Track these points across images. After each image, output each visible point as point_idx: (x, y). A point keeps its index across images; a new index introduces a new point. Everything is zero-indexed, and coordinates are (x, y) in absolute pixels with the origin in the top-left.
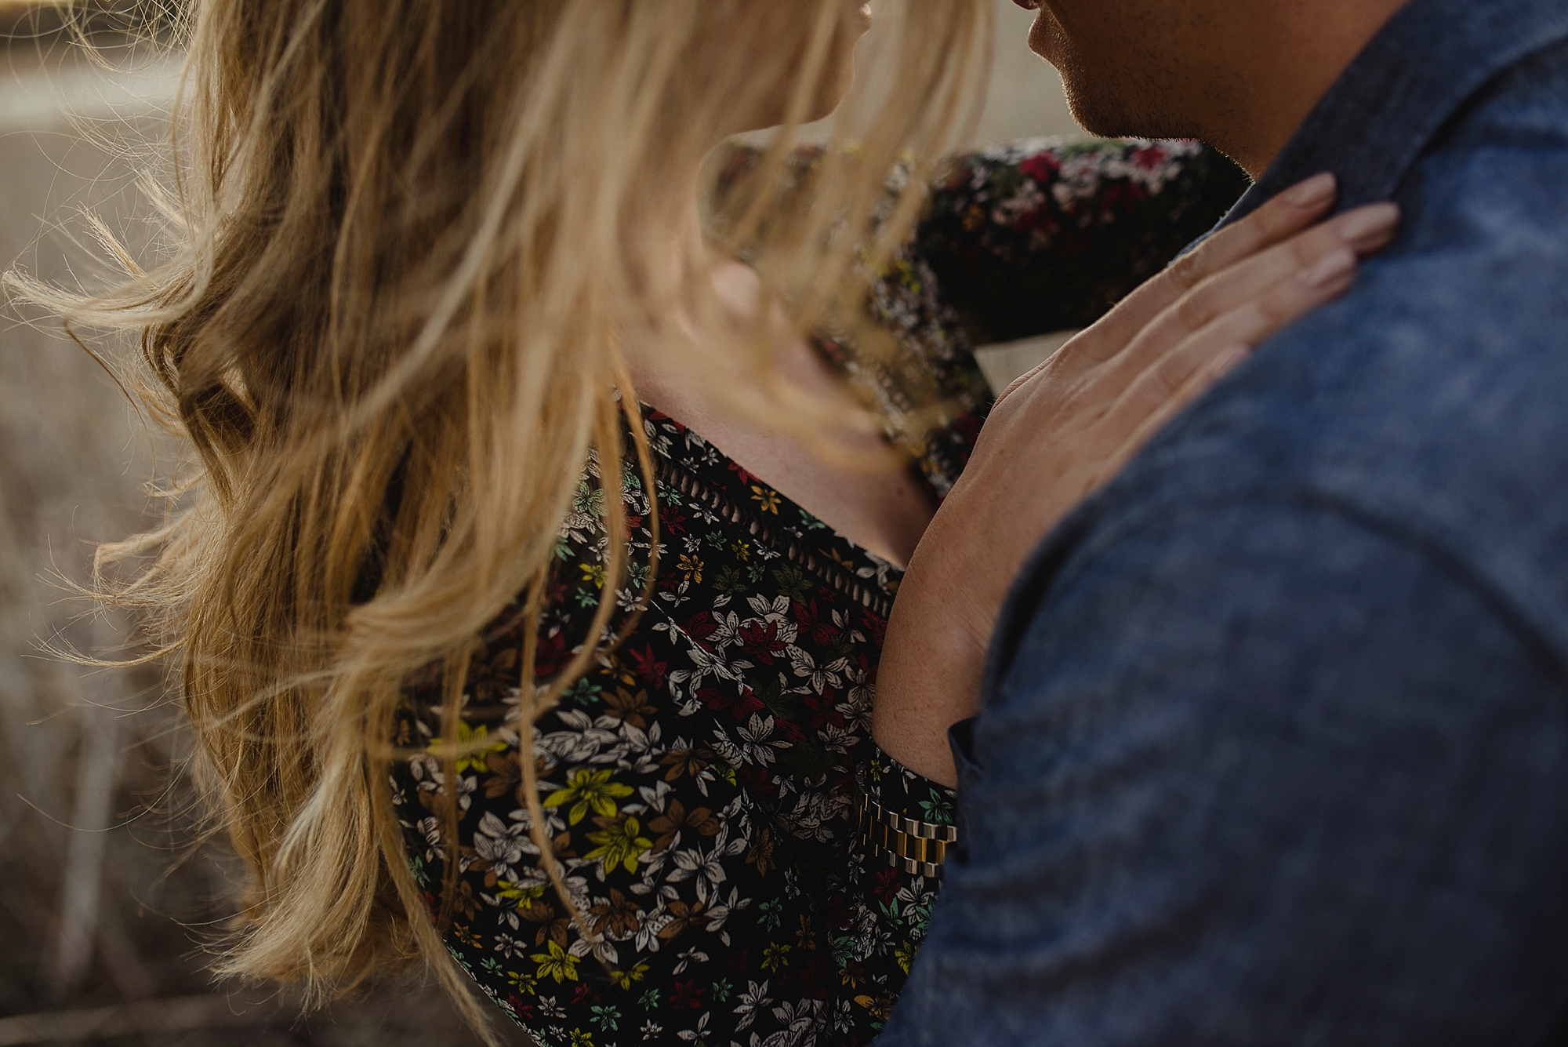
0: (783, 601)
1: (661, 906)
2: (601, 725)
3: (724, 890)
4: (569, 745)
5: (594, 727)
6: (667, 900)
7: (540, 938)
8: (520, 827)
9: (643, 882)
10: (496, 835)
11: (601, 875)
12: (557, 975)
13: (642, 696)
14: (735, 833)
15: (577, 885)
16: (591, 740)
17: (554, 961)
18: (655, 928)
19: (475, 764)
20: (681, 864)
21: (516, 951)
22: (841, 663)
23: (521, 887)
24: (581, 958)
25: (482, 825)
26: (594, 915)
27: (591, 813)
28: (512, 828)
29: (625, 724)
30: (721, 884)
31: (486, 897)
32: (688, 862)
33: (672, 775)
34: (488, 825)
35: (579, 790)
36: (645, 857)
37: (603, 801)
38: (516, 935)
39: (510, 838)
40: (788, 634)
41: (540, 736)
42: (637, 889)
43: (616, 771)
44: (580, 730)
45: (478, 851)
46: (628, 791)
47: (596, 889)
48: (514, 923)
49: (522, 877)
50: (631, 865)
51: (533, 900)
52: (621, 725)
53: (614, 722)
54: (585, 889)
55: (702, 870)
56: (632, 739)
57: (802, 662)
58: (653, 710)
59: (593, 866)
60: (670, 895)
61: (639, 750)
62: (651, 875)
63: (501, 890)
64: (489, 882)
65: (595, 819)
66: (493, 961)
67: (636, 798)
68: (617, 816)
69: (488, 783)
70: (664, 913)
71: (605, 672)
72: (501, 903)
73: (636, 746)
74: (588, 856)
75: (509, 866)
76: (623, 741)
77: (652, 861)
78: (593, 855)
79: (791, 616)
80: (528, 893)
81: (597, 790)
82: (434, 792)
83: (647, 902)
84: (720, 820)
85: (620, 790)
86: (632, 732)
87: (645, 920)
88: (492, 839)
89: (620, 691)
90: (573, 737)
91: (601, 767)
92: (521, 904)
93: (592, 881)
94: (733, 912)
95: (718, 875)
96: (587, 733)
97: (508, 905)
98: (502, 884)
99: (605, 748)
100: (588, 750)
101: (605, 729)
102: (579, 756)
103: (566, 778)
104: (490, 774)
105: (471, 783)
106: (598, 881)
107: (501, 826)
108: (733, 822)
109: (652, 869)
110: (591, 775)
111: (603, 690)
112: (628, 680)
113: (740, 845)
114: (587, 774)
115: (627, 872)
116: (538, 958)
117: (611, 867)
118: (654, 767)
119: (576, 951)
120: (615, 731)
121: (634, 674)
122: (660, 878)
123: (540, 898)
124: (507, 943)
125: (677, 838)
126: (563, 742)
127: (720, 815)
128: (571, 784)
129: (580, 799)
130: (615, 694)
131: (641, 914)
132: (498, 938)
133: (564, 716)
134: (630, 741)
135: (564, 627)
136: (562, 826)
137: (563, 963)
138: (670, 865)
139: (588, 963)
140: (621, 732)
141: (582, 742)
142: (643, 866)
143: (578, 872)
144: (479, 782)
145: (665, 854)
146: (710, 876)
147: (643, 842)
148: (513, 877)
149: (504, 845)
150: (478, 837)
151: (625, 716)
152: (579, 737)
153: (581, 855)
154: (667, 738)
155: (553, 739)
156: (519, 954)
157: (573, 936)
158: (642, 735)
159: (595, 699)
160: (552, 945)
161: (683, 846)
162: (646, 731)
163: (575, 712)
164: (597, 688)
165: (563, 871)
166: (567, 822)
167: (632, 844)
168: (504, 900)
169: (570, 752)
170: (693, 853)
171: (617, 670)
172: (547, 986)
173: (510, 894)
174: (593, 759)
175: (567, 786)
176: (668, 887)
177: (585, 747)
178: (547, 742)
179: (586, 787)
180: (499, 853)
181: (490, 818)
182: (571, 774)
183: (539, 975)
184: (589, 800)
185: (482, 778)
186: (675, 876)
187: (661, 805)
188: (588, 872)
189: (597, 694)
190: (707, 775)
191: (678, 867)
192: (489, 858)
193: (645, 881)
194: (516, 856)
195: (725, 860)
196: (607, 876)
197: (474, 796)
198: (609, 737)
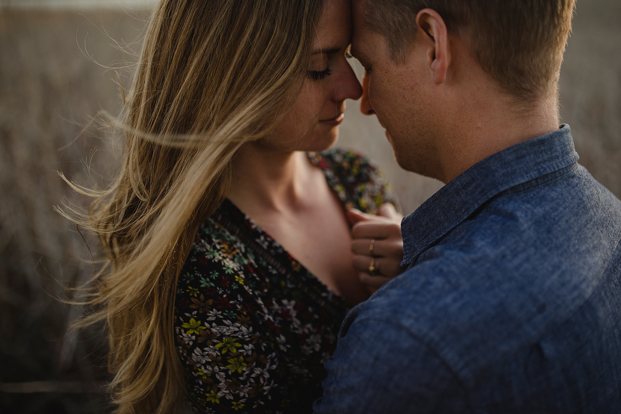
0: (293, 302)
1: (248, 384)
2: (235, 325)
3: (269, 380)
4: (225, 330)
5: (233, 326)
6: (251, 383)
7: (208, 389)
8: (207, 353)
9: (243, 377)
10: (199, 354)
11: (230, 373)
12: (213, 401)
13: (248, 318)
14: (272, 363)
15: (222, 374)
16: (232, 330)
17: (212, 397)
18: (246, 390)
19: (196, 332)
20: (255, 372)
21: (201, 392)
22: (309, 326)
23: (204, 372)
24: (221, 397)
25: (195, 351)
26: (226, 384)
27: (229, 351)
28: (204, 353)
29: (242, 326)
30: (268, 379)
31: (193, 373)
32: (258, 371)
33: (254, 342)
34: (197, 351)
35: (226, 343)
36: (244, 369)
37: (233, 348)
38: (201, 386)
39: (203, 356)
40: (294, 314)
41: (217, 326)
42: (241, 378)
43: (238, 339)
44: (228, 326)
45: (193, 359)
46: (240, 345)
47: (228, 376)
48: (201, 382)
49: (206, 368)
50: (240, 371)
51: (207, 377)
52: (241, 326)
53: (239, 325)
54: (224, 376)
55: (262, 374)
56: (244, 331)
57: (297, 323)
58: (251, 323)
59: (228, 370)
60: (252, 381)
61: (245, 334)
62: (246, 375)
63: (199, 372)
64: (195, 368)
65: (229, 353)
66: (193, 393)
67: (243, 348)
68: (236, 353)
69: (199, 338)
70: (249, 386)
71: (238, 310)
72: (198, 376)
73: (245, 333)
74: (227, 367)
75: (202, 364)
76: (241, 331)
77: (247, 370)
78: (228, 367)
79: (295, 308)
80: (206, 374)
81: (231, 344)
82: (182, 339)
83: (244, 383)
84: (268, 359)
85: (238, 345)
86: (244, 329)
87: (243, 388)
88: (198, 355)
89: (242, 315)
90: (226, 328)
91: (233, 337)
92: (203, 377)
93: (227, 374)
94: (272, 388)
95: (267, 376)
96: (231, 327)
97: (200, 377)
98: (199, 369)
99: (235, 332)
100: (230, 332)
101: (236, 327)
102: (227, 334)
103: (223, 339)
104: (200, 336)
105: (194, 337)
106: (229, 374)
107: (201, 352)
108: (272, 359)
109: (246, 373)
110: (230, 339)
111: (237, 315)
112: (245, 313)
113: (274, 367)
114: (229, 339)
115: (238, 373)
116: (208, 395)
117: (233, 371)
118: (248, 339)
119: (219, 394)
120: (239, 327)
121: (247, 311)
122: (249, 376)
123: (210, 377)
124: (198, 388)
125: (254, 364)
126: (223, 329)
127: (268, 357)
128: (224, 341)
129: (226, 346)
130: (241, 317)
131: (242, 386)
132: (195, 386)
133: (224, 321)
134: (243, 331)
135: (228, 295)
136: (219, 354)
137: (215, 397)
138: (252, 372)
139: (223, 399)
140: (241, 328)
141: (228, 330)
142: (244, 372)
143: (223, 371)
144: (196, 338)
145: (251, 368)
146: (265, 376)
147: (245, 364)
148: (203, 368)
149: (201, 358)
150: (193, 354)
151: (242, 324)
152: (228, 328)
153: (224, 366)
154: (254, 332)
155: (220, 328)
156: (202, 393)
157: (219, 390)
158: (247, 330)
159: (234, 317)
160: (212, 392)
161: (256, 366)
162: (248, 329)
163: (228, 320)
164: (235, 314)
165: (218, 369)
166: (221, 353)
167: (241, 365)
168: (199, 375)
169: (225, 332)
170: (259, 368)
171: (242, 309)
172: (210, 404)
173: (200, 374)
174: (232, 335)
175: (223, 342)
176: (251, 379)
177: (230, 331)
178: (218, 328)
179: (228, 343)
180: (199, 360)
181: (198, 349)
182: (224, 339)
183: (207, 400)
184: (228, 347)
185: (197, 336)
186: (253, 375)
187: (250, 353)
188: (226, 371)
189: (235, 316)
190: (265, 344)
191: (254, 373)
192: (196, 361)
193: (244, 376)
194: (204, 361)
195: (269, 371)
196: (232, 373)
197: (194, 341)
198: (237, 329)
